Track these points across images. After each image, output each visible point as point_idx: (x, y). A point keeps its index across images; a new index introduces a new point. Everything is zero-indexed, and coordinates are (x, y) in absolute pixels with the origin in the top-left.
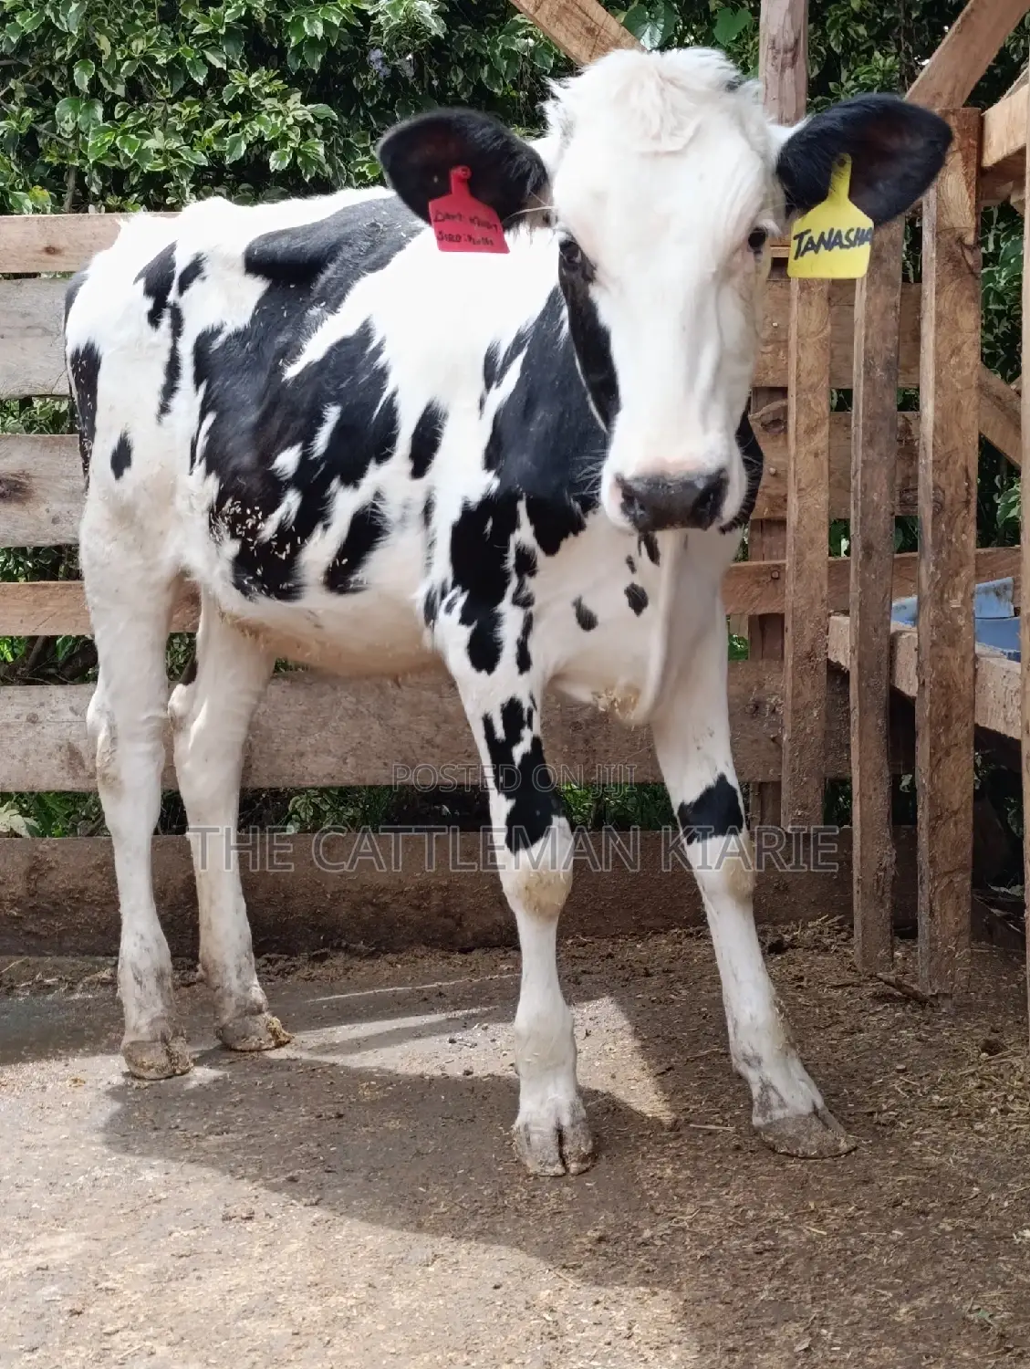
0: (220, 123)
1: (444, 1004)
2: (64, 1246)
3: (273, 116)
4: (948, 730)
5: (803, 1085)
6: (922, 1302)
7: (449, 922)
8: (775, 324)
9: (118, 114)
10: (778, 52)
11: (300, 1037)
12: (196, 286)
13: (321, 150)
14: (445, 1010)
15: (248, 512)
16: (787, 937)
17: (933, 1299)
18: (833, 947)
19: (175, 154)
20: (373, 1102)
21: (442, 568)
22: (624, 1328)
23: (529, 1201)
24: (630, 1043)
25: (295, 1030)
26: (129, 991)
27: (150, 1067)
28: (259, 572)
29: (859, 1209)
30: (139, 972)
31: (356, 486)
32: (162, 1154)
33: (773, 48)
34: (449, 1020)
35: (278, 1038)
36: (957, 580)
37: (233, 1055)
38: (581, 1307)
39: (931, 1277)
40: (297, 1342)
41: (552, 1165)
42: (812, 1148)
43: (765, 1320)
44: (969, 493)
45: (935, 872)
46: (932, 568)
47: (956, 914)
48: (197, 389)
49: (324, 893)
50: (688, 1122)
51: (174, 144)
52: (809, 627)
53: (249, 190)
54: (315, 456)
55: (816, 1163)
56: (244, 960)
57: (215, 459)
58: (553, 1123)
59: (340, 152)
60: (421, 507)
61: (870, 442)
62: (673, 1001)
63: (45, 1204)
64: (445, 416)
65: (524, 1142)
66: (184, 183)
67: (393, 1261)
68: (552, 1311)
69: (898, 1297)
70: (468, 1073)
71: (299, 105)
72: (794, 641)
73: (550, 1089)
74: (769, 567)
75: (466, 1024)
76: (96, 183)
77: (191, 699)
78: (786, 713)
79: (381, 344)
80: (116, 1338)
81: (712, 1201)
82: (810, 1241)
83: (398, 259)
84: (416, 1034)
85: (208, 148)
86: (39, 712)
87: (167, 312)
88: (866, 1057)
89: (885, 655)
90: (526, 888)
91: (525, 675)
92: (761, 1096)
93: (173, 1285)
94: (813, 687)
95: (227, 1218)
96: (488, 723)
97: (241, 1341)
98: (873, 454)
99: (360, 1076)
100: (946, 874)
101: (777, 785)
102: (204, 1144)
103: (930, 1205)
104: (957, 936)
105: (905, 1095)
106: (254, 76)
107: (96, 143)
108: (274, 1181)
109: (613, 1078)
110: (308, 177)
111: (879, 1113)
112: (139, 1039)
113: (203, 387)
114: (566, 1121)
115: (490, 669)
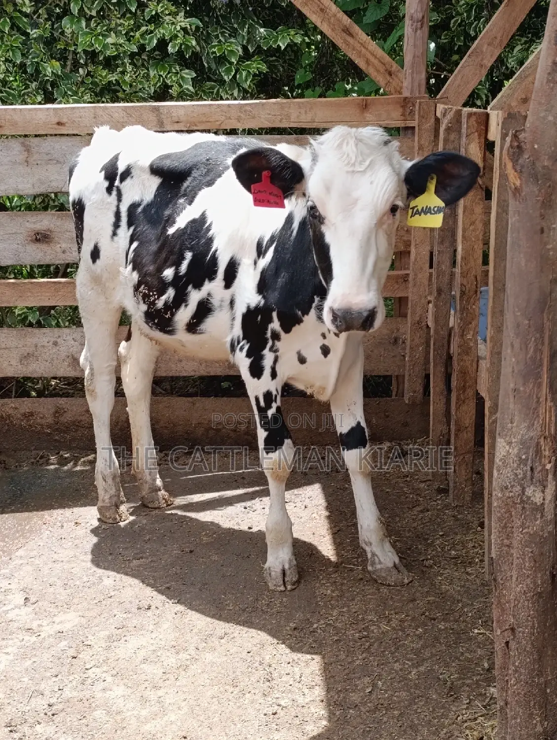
0: (144, 28)
1: (244, 484)
2: (69, 620)
3: (170, 25)
4: (464, 392)
5: (390, 554)
6: (422, 669)
7: (250, 437)
9: (93, 24)
10: (414, 22)
12: (128, 181)
13: (194, 43)
14: (244, 487)
15: (151, 293)
17: (428, 667)
19: (121, 45)
20: (207, 544)
21: (238, 331)
22: (298, 677)
23: (268, 604)
24: (325, 513)
25: (175, 496)
26: (99, 483)
27: (109, 518)
28: (156, 321)
29: (406, 616)
30: (104, 475)
31: (200, 290)
33: (412, 20)
35: (167, 502)
36: (470, 326)
38: (282, 665)
39: (429, 655)
40: (165, 678)
41: (280, 586)
42: (392, 581)
43: (356, 675)
44: (477, 287)
45: (456, 453)
46: (459, 321)
47: (466, 472)
48: (129, 228)
49: (192, 424)
50: (342, 563)
51: (121, 41)
52: (419, 311)
53: (159, 55)
54: (181, 274)
57: (137, 265)
58: (281, 567)
59: (204, 38)
60: (229, 302)
62: (347, 488)
63: (63, 595)
64: (239, 264)
65: (268, 576)
66: (126, 61)
67: (207, 636)
68: (270, 666)
69: (413, 666)
70: (250, 528)
71: (182, 19)
72: (411, 316)
73: (281, 553)
74: (403, 275)
75: (251, 496)
76: (82, 58)
77: (129, 349)
78: (408, 343)
79: (210, 225)
80: (90, 671)
81: (345, 609)
82: (383, 632)
83: (219, 181)
84: (230, 502)
85: (138, 42)
86: (58, 340)
87: (115, 189)
88: (427, 526)
89: (446, 340)
91: (274, 380)
92: (371, 558)
93: (115, 644)
94: (420, 337)
95: (139, 608)
96: (257, 399)
97: (142, 675)
100: (462, 454)
101: (404, 376)
102: (132, 565)
103: (438, 615)
104: (466, 481)
105: (439, 550)
106: (161, 5)
107: (82, 41)
108: (160, 588)
109: (314, 534)
110: (188, 55)
111: (427, 560)
112: (104, 505)
113: (132, 229)
114: (287, 567)
115: (259, 378)
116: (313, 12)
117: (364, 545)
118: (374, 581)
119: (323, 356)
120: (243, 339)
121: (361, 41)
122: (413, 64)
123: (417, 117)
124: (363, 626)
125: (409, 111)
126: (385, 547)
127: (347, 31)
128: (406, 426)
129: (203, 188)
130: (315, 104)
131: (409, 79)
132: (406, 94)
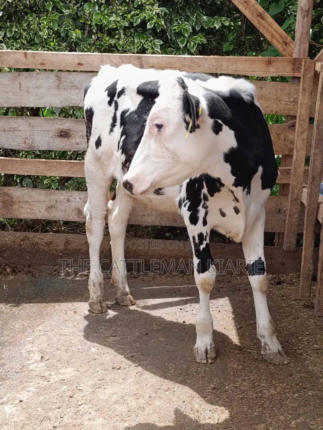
0: (133, 13)
1: (180, 294)
2: (69, 372)
3: (149, 11)
5: (276, 344)
6: (298, 421)
8: (295, 97)
9: (102, 9)
11: (138, 302)
12: (122, 97)
13: (163, 23)
14: (180, 296)
16: (282, 279)
17: (302, 420)
18: (295, 284)
19: (118, 22)
20: (157, 330)
21: (184, 194)
22: (217, 420)
23: (196, 371)
24: (232, 316)
25: (137, 299)
26: (91, 288)
27: (96, 310)
29: (287, 385)
30: (94, 283)
32: (97, 343)
33: (302, 10)
34: (181, 301)
35: (132, 303)
38: (206, 412)
39: (303, 412)
40: (129, 414)
41: (204, 360)
42: (277, 362)
43: (255, 422)
45: (321, 282)
49: (149, 255)
50: (244, 348)
51: (119, 19)
52: (296, 191)
53: (141, 30)
55: (277, 367)
56: (124, 280)
58: (205, 348)
59: (169, 21)
61: (317, 148)
62: (245, 301)
63: (66, 356)
65: (196, 353)
66: (121, 32)
67: (157, 389)
68: (198, 412)
69: (293, 419)
70: (184, 322)
71: (157, 8)
72: (292, 195)
73: (205, 338)
74: (287, 170)
75: (185, 302)
76: (95, 29)
77: (114, 205)
78: (288, 212)
80: (81, 407)
81: (246, 378)
82: (271, 395)
84: (171, 305)
85: (129, 21)
86: (70, 198)
87: (114, 102)
88: (298, 328)
89: (315, 210)
90: (202, 284)
91: (205, 227)
92: (264, 346)
93: (97, 390)
94: (296, 209)
95: (113, 368)
96: (194, 238)
97: (114, 412)
98: (317, 151)
101: (283, 234)
102: (109, 340)
103: (307, 386)
105: (306, 343)
107: (95, 18)
108: (127, 356)
109: (225, 328)
110: (159, 30)
111: (298, 350)
112: (93, 301)
113: (122, 127)
114: (209, 348)
115: (195, 224)
116: (240, 3)
117: (260, 338)
118: (265, 361)
119: (235, 214)
120: (186, 200)
121: (269, 22)
122: (301, 38)
123: (302, 70)
124: (259, 390)
125: (296, 67)
126: (273, 340)
127: (260, 16)
128: (283, 265)
130: (238, 59)
131: (298, 47)
132: (295, 56)
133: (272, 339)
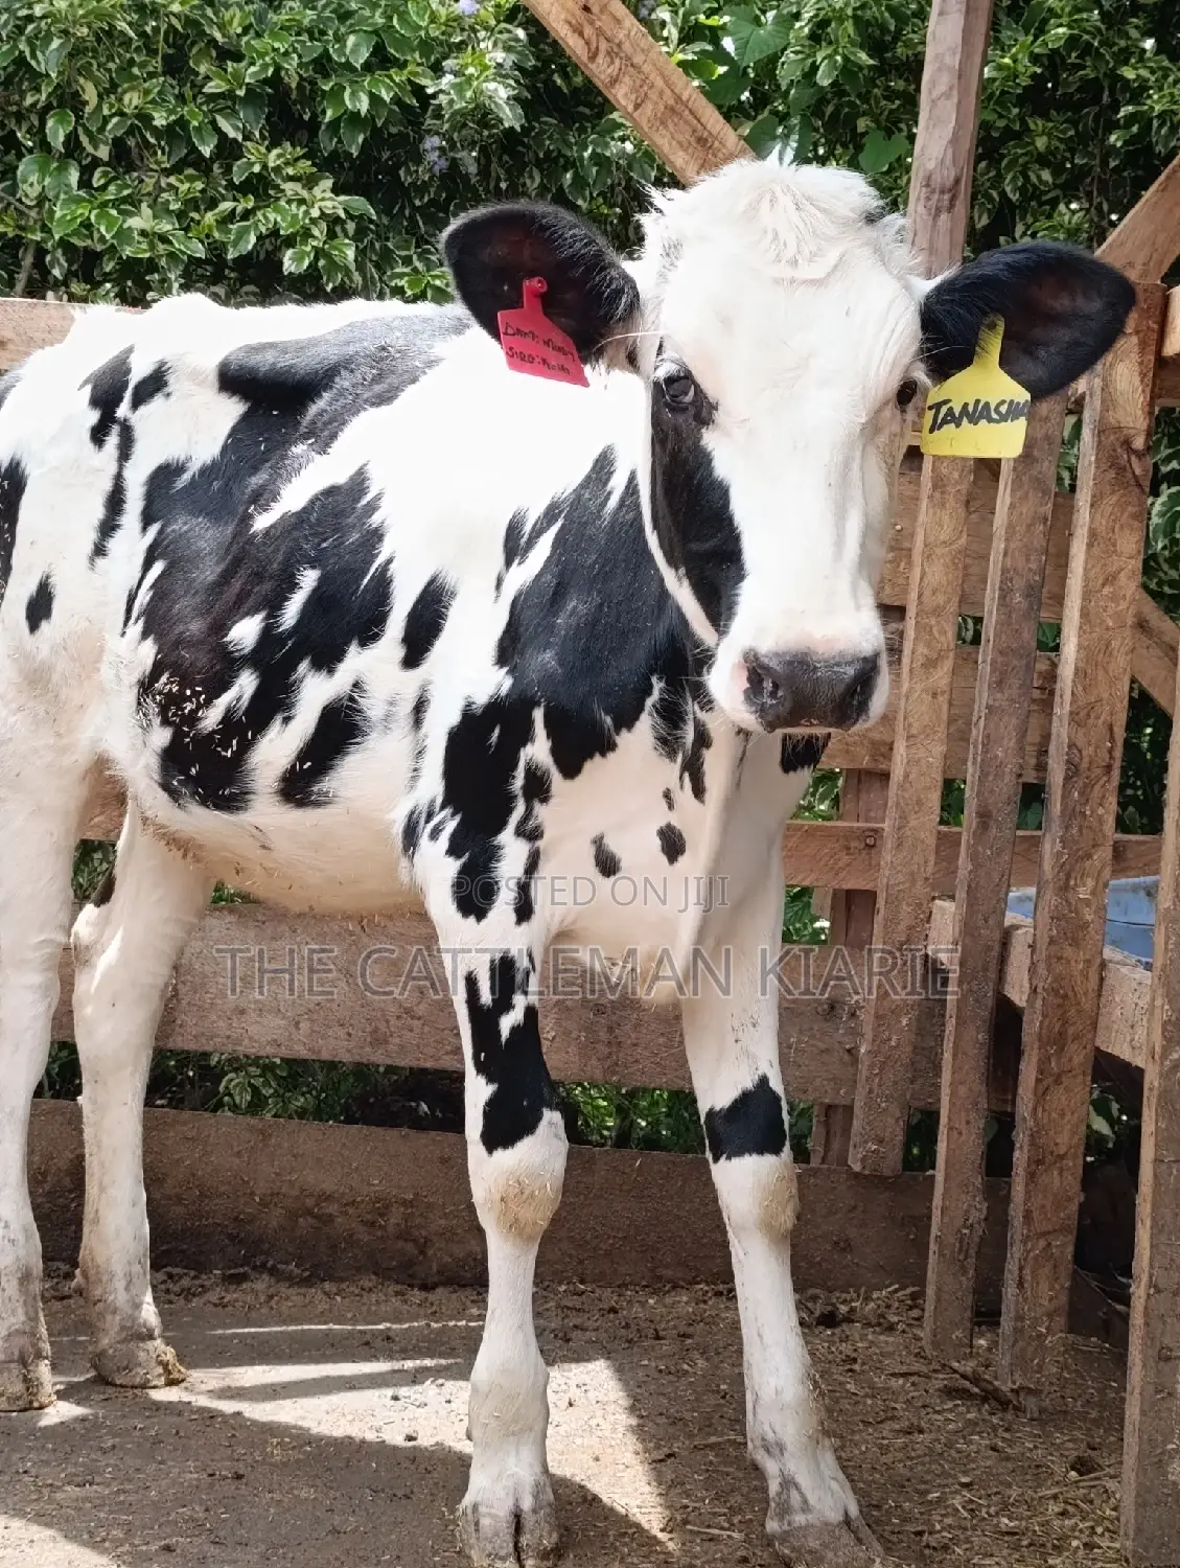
0: (226, 206)
1: (391, 1350)
3: (294, 206)
4: (1061, 1051)
5: (834, 1485)
7: (410, 1248)
8: (898, 527)
9: (98, 180)
10: (933, 191)
11: (196, 1375)
12: (157, 403)
13: (351, 253)
14: (390, 1357)
15: (188, 692)
16: (844, 1309)
18: (900, 1327)
19: (164, 239)
20: (285, 1464)
21: (432, 785)
24: (625, 1420)
28: (193, 772)
31: (331, 671)
33: (928, 185)
34: (394, 1371)
35: (170, 1373)
36: (1088, 863)
37: (110, 1390)
41: (503, 1559)
44: (1111, 757)
45: (1029, 1231)
46: (1058, 846)
47: (1052, 1288)
48: (144, 529)
49: (252, 1194)
50: (684, 1523)
51: (165, 226)
52: (906, 911)
53: (254, 294)
54: (281, 629)
56: (137, 1268)
57: (156, 621)
58: (509, 1504)
59: (374, 258)
60: (411, 705)
61: (999, 684)
62: (686, 1374)
64: (453, 595)
65: (471, 1528)
66: (172, 276)
70: (410, 1438)
71: (328, 195)
72: (885, 926)
73: (511, 1461)
74: (863, 831)
75: (417, 1377)
76: (60, 265)
77: (103, 924)
78: (866, 1017)
79: (378, 497)
83: (409, 394)
85: (208, 236)
87: (115, 429)
88: (924, 1464)
89: (995, 953)
90: (502, 1199)
91: (524, 925)
92: (779, 1494)
96: (471, 982)
98: (1001, 699)
99: (271, 1429)
100: (1043, 1234)
102: (59, 1496)
104: (1050, 1315)
105: (966, 1514)
106: (275, 152)
107: (65, 215)
108: (144, 1548)
109: (597, 1459)
110: (331, 285)
111: (930, 1533)
113: (154, 529)
114: (527, 1504)
115: (481, 915)
117: (760, 1457)
119: (664, 859)
120: (443, 807)
126: (822, 1466)
128: (843, 1250)
129: (365, 409)
133: (818, 1465)
